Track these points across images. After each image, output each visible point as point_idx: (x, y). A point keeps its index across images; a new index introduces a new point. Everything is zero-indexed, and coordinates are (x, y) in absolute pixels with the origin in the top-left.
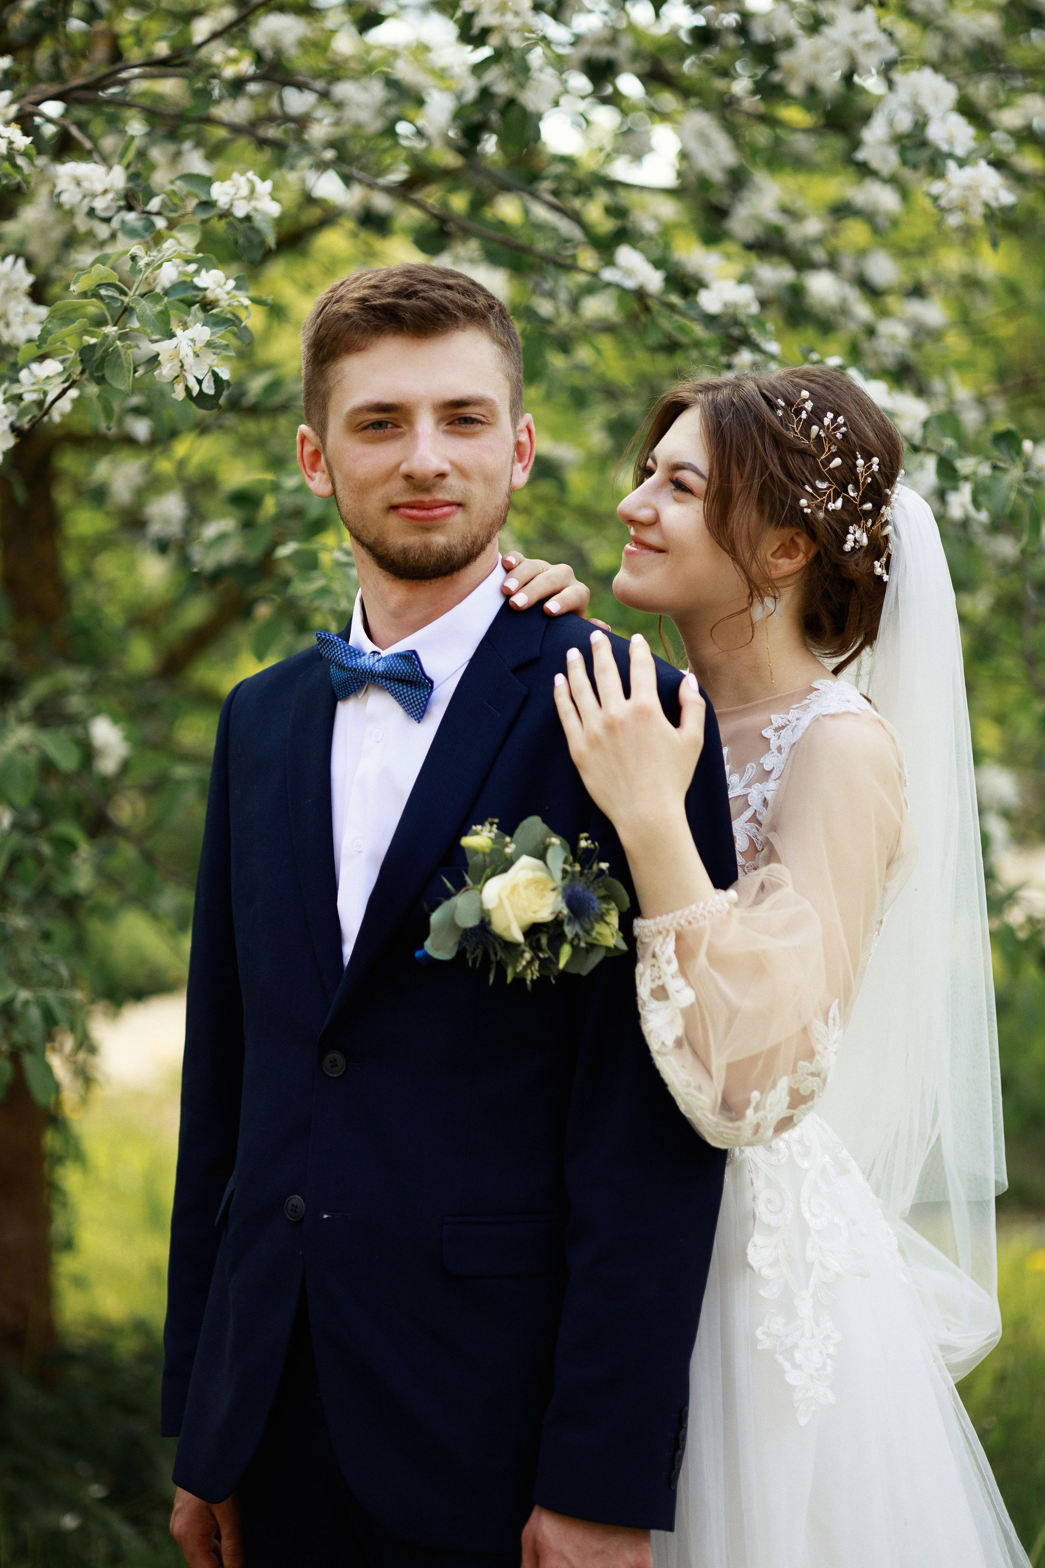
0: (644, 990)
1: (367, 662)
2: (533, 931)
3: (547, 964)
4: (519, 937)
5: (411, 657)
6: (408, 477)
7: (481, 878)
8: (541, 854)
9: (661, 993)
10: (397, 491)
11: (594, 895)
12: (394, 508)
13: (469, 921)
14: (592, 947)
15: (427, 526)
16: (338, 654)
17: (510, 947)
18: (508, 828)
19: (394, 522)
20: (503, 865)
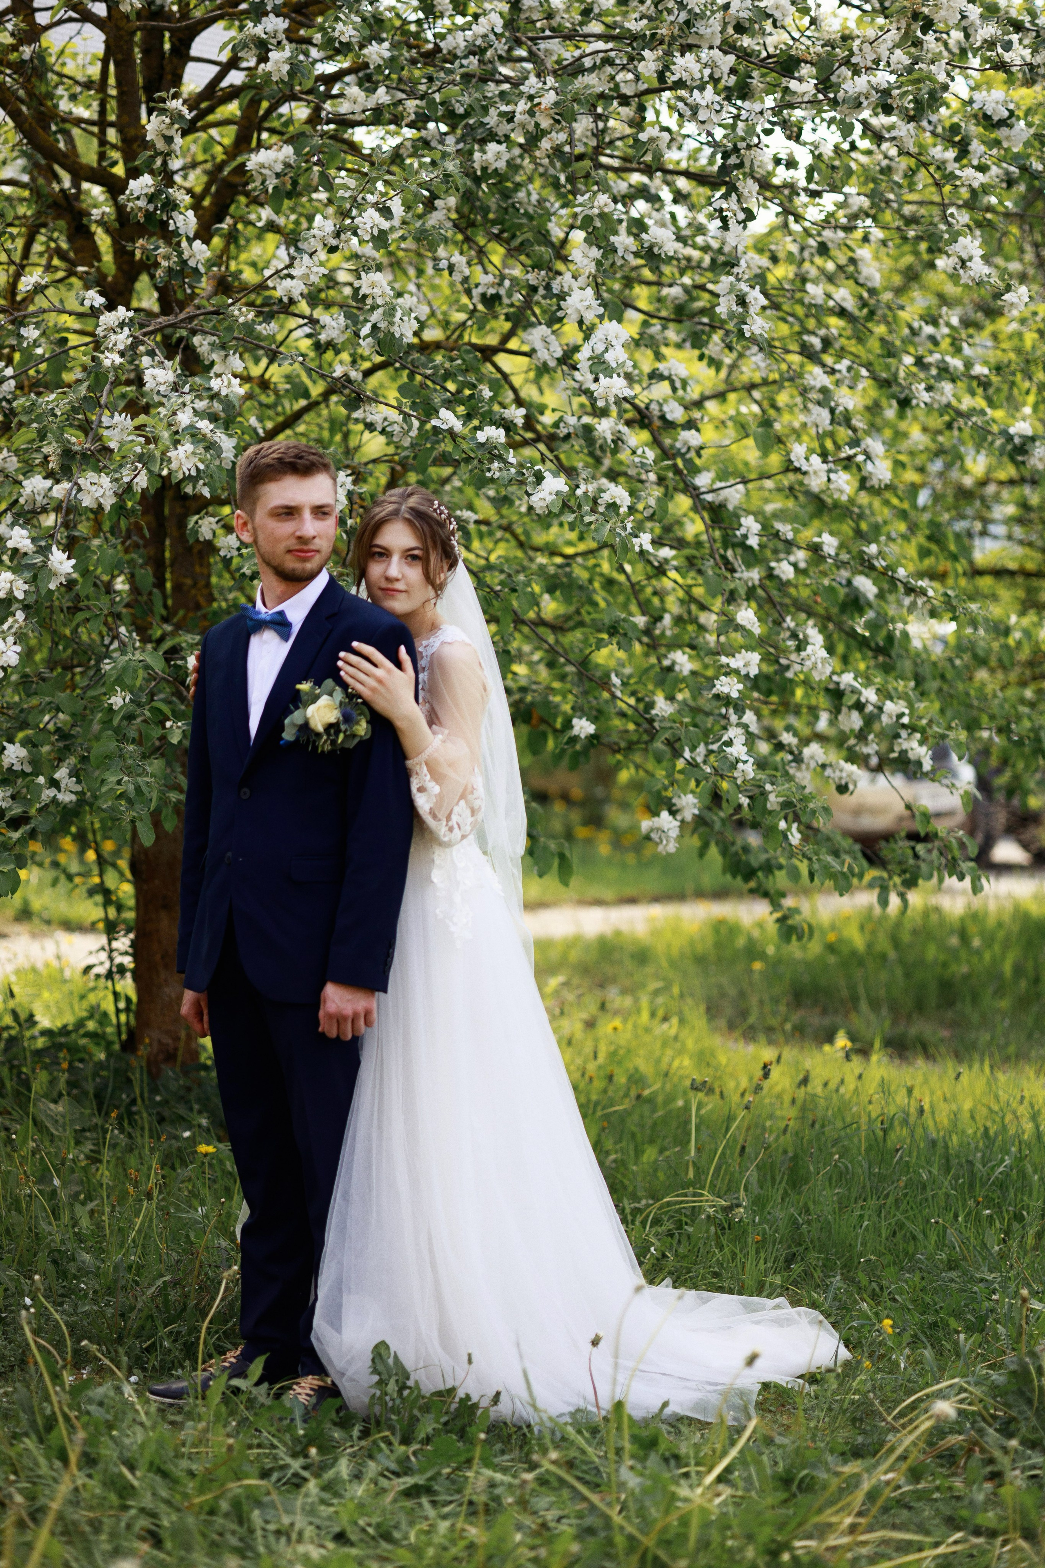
0: (414, 787)
1: (263, 616)
2: (329, 727)
3: (334, 742)
4: (320, 729)
5: (281, 613)
6: (300, 538)
7: (306, 706)
8: (330, 694)
9: (421, 790)
10: (292, 544)
11: (355, 714)
12: (289, 551)
13: (300, 722)
14: (354, 736)
15: (305, 560)
16: (250, 613)
17: (318, 735)
18: (318, 683)
19: (288, 557)
20: (315, 699)
